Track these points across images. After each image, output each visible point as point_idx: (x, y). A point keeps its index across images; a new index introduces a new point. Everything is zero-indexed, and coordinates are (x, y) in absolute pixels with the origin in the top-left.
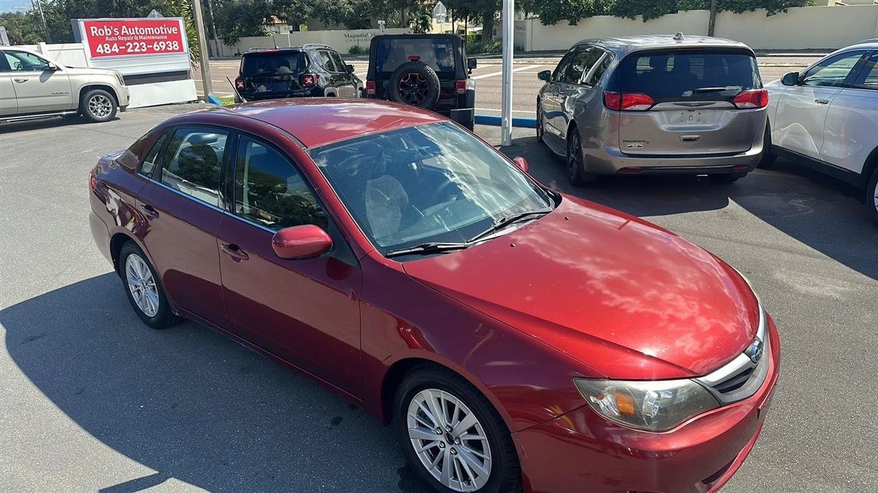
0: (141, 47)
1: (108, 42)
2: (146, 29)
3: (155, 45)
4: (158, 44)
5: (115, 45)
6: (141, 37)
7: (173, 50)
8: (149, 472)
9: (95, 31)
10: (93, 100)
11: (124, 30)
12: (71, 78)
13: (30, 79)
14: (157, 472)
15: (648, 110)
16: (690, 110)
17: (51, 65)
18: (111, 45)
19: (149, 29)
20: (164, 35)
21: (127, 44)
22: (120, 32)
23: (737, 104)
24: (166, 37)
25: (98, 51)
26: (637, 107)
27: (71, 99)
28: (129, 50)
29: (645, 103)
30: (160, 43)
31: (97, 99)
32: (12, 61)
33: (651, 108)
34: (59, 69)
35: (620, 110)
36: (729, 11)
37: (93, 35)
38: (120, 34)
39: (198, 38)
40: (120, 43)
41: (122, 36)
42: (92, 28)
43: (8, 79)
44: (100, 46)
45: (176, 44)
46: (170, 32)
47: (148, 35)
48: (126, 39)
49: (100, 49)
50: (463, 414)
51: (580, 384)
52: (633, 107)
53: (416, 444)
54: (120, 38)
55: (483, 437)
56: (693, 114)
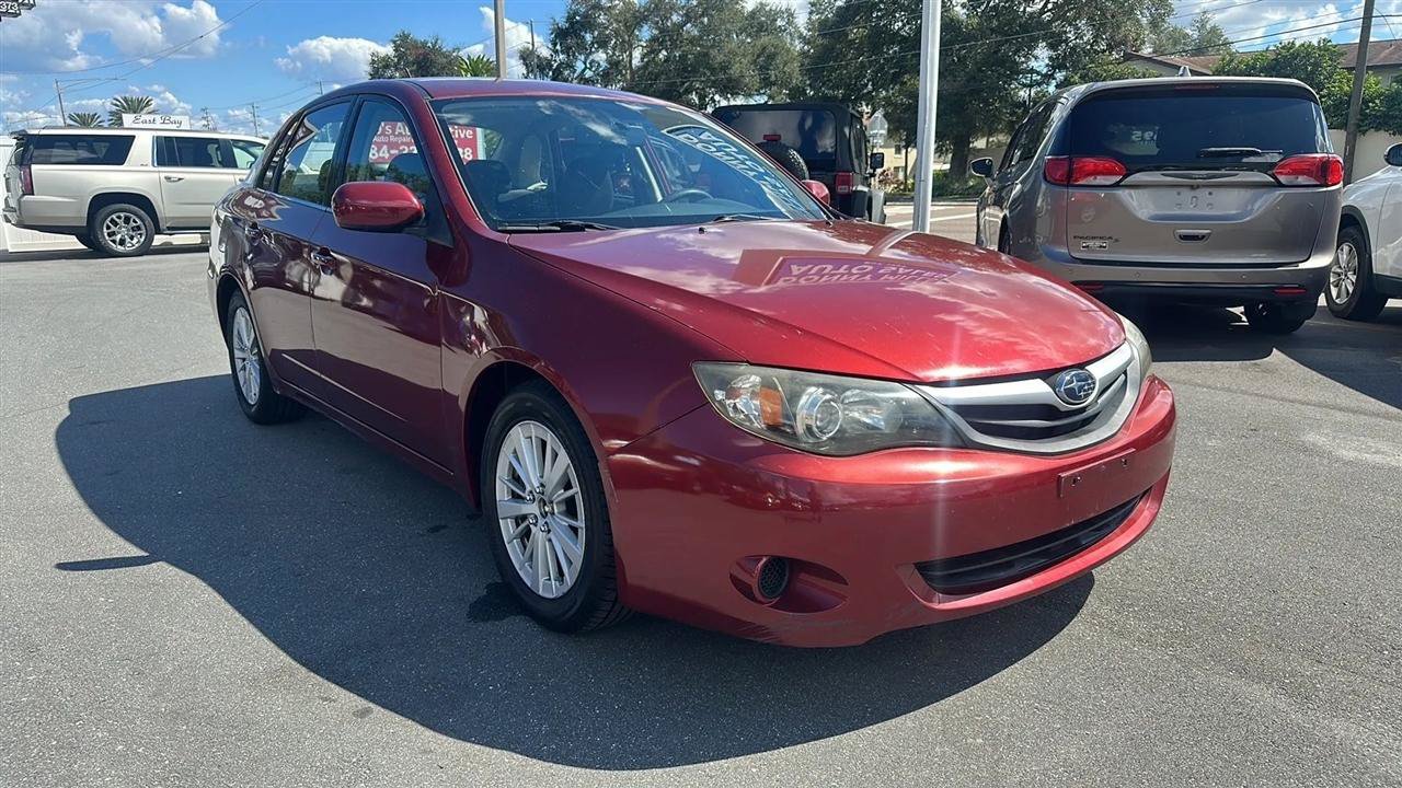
1: (376, 143)
5: (385, 147)
8: (135, 552)
14: (147, 554)
15: (1117, 185)
16: (1192, 187)
18: (380, 146)
22: (394, 131)
23: (1282, 179)
26: (1100, 180)
29: (1112, 174)
33: (1121, 181)
35: (1068, 186)
36: (1382, 132)
38: (393, 133)
41: (395, 136)
45: (469, 151)
46: (462, 134)
48: (400, 139)
50: (555, 455)
51: (702, 371)
52: (1091, 181)
53: (507, 529)
54: (392, 139)
55: (576, 489)
56: (1198, 192)
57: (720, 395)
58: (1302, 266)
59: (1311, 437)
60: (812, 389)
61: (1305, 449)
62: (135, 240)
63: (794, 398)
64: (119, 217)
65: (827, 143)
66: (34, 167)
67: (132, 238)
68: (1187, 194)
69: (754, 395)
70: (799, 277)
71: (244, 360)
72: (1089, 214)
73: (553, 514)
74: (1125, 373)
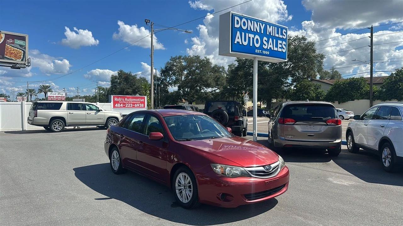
0: (130, 105)
1: (120, 103)
2: (133, 99)
3: (136, 105)
5: (122, 104)
6: (131, 102)
7: (141, 107)
8: (107, 197)
9: (116, 99)
10: (111, 122)
11: (126, 99)
12: (105, 114)
13: (92, 113)
14: (110, 197)
17: (99, 109)
18: (121, 104)
21: (126, 104)
22: (124, 100)
23: (328, 124)
24: (140, 102)
25: (116, 106)
26: (290, 123)
27: (103, 121)
28: (126, 106)
29: (293, 122)
31: (112, 121)
32: (87, 107)
33: (295, 123)
34: (102, 111)
35: (283, 124)
38: (124, 101)
39: (151, 103)
40: (124, 104)
42: (115, 98)
43: (85, 113)
44: (117, 104)
45: (143, 105)
46: (141, 101)
47: (134, 101)
48: (126, 102)
49: (116, 105)
50: (187, 178)
51: (212, 165)
52: (288, 123)
53: (177, 191)
54: (124, 102)
55: (191, 183)
56: (311, 126)
57: (215, 169)
58: (334, 142)
59: (330, 179)
60: (228, 168)
61: (327, 181)
62: (60, 128)
63: (225, 169)
64: (57, 123)
65: (233, 110)
66: (38, 110)
67: (59, 127)
68: (309, 126)
69: (220, 169)
70: (226, 148)
71: (114, 161)
72: (290, 129)
73: (187, 188)
74: (278, 166)
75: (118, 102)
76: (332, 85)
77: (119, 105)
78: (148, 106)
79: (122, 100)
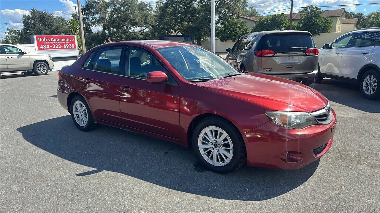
0: (58, 46)
1: (45, 44)
2: (61, 39)
3: (64, 46)
4: (66, 45)
5: (48, 45)
6: (59, 43)
7: (72, 48)
8: (94, 169)
9: (40, 39)
10: (39, 66)
11: (52, 39)
12: (30, 57)
13: (14, 57)
14: (97, 169)
15: (273, 56)
16: (289, 56)
17: (22, 52)
18: (46, 45)
19: (62, 39)
20: (68, 42)
21: (53, 45)
22: (50, 40)
23: (307, 53)
24: (69, 43)
25: (41, 47)
26: (269, 55)
27: (30, 65)
28: (54, 48)
29: (272, 53)
30: (67, 45)
31: (41, 66)
32: (6, 50)
33: (274, 55)
34: (26, 53)
35: (262, 57)
37: (39, 41)
39: (82, 43)
40: (50, 45)
42: (39, 38)
43: (4, 57)
44: (42, 46)
45: (73, 45)
46: (71, 41)
47: (62, 42)
48: (53, 43)
49: (42, 47)
50: (221, 134)
51: (268, 113)
52: (267, 55)
53: (202, 151)
54: (50, 43)
55: (230, 141)
57: (272, 118)
58: (312, 73)
73: (220, 147)
75: (43, 43)
76: (256, 22)
77: (45, 46)
78: (79, 46)
79: (47, 40)
